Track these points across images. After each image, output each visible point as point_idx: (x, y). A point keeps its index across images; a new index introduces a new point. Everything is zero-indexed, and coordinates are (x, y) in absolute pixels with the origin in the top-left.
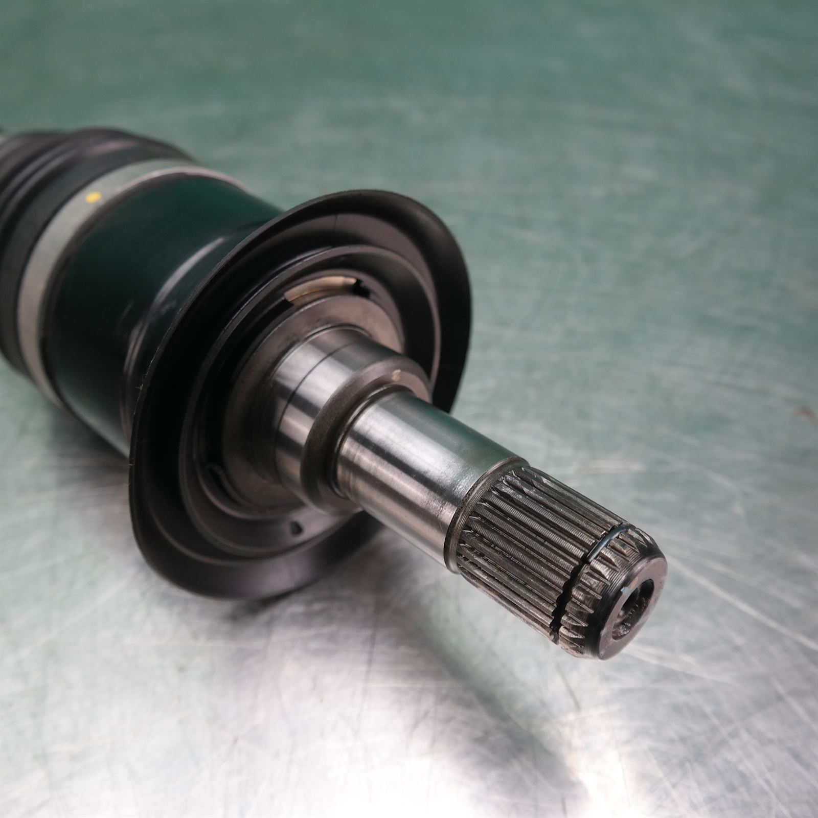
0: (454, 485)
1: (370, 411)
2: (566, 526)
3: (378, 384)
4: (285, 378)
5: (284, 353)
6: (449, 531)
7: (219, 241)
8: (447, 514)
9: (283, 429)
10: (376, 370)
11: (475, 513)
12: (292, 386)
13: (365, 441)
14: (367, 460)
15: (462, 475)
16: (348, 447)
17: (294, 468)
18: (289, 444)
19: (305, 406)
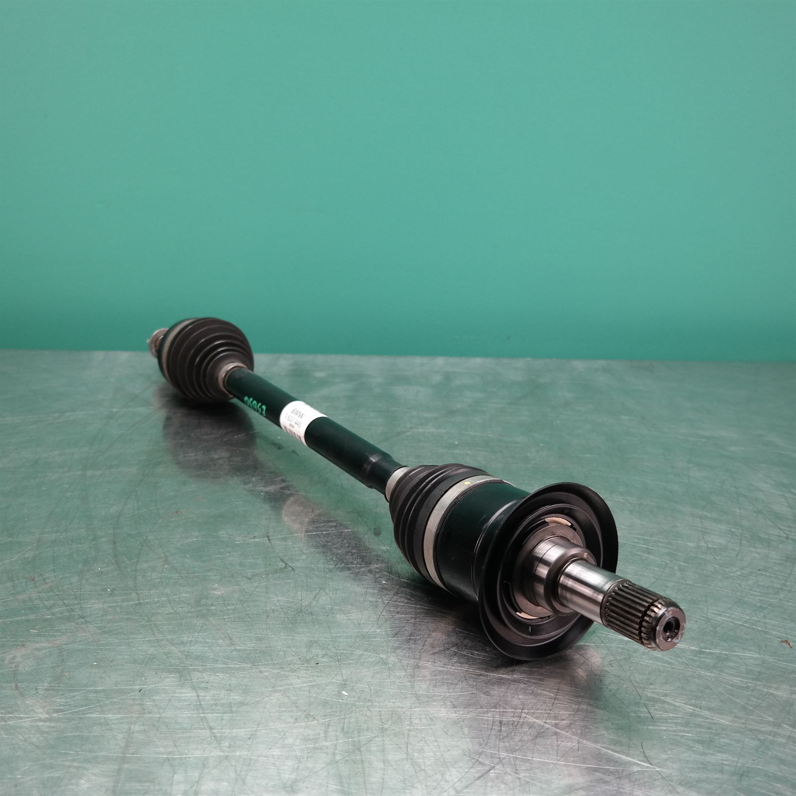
0: (602, 587)
1: (572, 565)
2: (641, 597)
3: (573, 556)
4: (538, 554)
5: (535, 547)
6: (601, 605)
7: (514, 502)
8: (600, 598)
9: (537, 573)
10: (574, 551)
11: (610, 597)
12: (540, 556)
13: (570, 576)
14: (570, 583)
15: (606, 583)
16: (563, 579)
17: (541, 589)
18: (539, 579)
19: (546, 563)
